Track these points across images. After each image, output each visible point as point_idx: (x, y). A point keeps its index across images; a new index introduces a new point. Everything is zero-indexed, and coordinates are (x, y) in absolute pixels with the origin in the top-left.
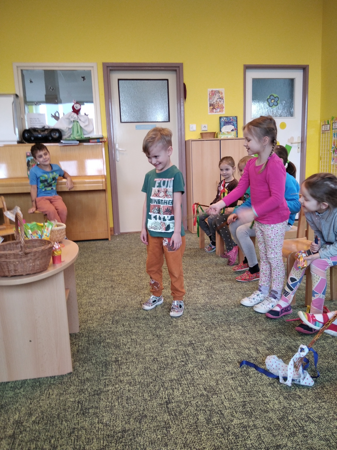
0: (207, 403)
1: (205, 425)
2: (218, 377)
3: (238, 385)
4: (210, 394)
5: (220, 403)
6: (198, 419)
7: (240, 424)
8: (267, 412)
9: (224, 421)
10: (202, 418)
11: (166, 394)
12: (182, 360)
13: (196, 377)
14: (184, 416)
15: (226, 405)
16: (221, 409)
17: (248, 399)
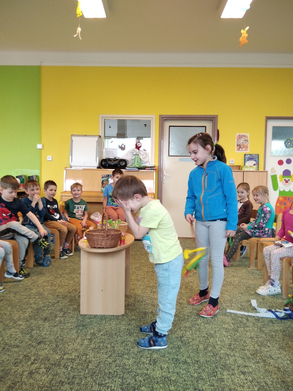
0: (206, 341)
1: (203, 351)
2: (217, 329)
3: (229, 335)
4: (209, 337)
6: (199, 347)
7: (225, 353)
9: (215, 350)
10: (201, 347)
11: (181, 333)
12: (195, 318)
13: (202, 327)
14: (191, 344)
15: (218, 343)
16: (214, 345)
17: (233, 343)
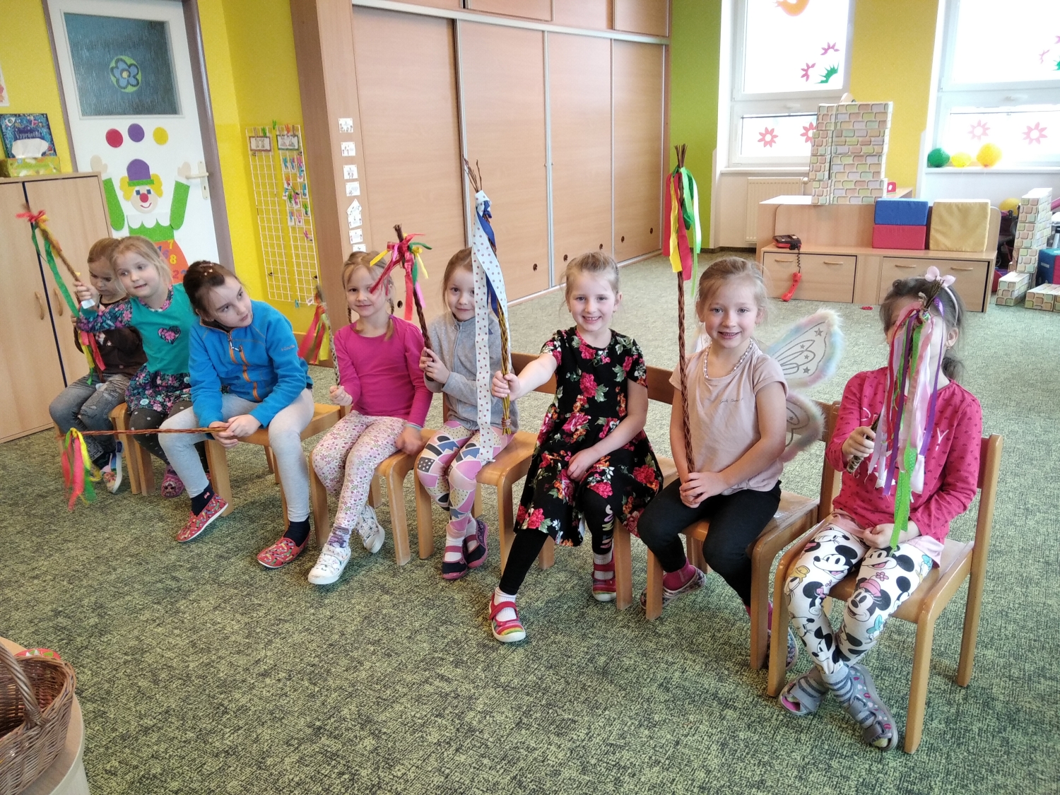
5: (158, 657)
8: (227, 638)
